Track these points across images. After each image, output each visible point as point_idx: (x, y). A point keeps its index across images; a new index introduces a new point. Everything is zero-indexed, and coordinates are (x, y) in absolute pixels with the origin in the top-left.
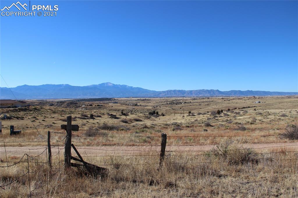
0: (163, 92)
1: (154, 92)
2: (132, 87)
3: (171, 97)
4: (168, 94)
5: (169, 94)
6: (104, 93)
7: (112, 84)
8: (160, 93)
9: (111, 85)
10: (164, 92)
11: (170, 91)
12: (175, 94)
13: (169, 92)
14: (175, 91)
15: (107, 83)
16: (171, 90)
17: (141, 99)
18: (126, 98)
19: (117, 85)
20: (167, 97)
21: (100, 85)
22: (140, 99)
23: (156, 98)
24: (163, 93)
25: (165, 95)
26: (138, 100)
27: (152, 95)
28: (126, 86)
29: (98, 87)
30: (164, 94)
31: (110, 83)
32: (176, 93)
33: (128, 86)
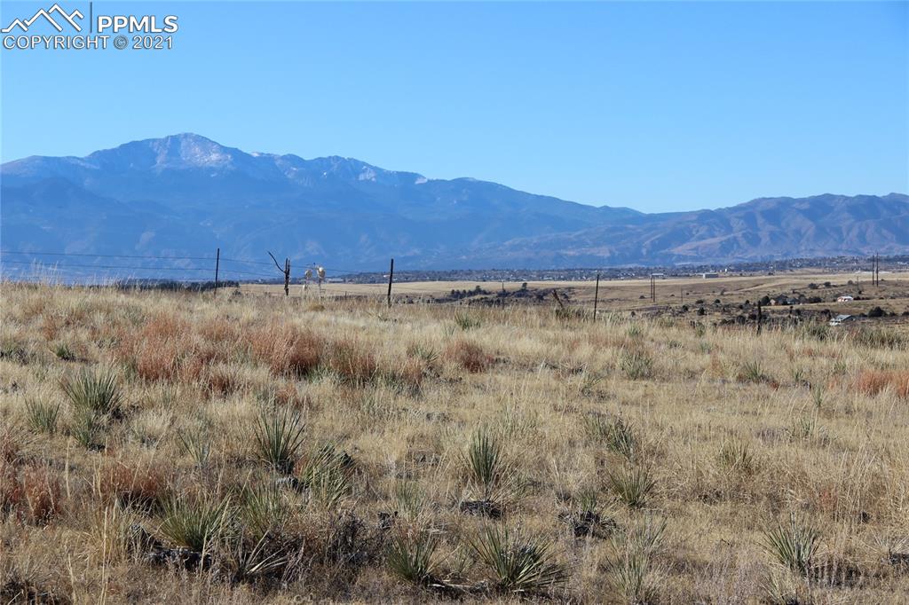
0: (705, 216)
1: (622, 221)
2: (414, 176)
3: (782, 266)
4: (754, 241)
5: (765, 240)
6: (146, 236)
7: (224, 150)
8: (678, 227)
9: (214, 157)
10: (711, 220)
11: (774, 212)
12: (821, 233)
13: (760, 221)
14: (820, 207)
15: (175, 140)
16: (786, 203)
17: (485, 286)
18: (349, 278)
19: (268, 159)
20: (739, 269)
21: (102, 157)
22: (478, 291)
23: (629, 274)
24: (703, 230)
25: (726, 248)
26: (457, 295)
27: (604, 252)
28: (351, 168)
29: (88, 183)
30: (715, 241)
31: (202, 141)
32: (838, 231)
33: (376, 169)
